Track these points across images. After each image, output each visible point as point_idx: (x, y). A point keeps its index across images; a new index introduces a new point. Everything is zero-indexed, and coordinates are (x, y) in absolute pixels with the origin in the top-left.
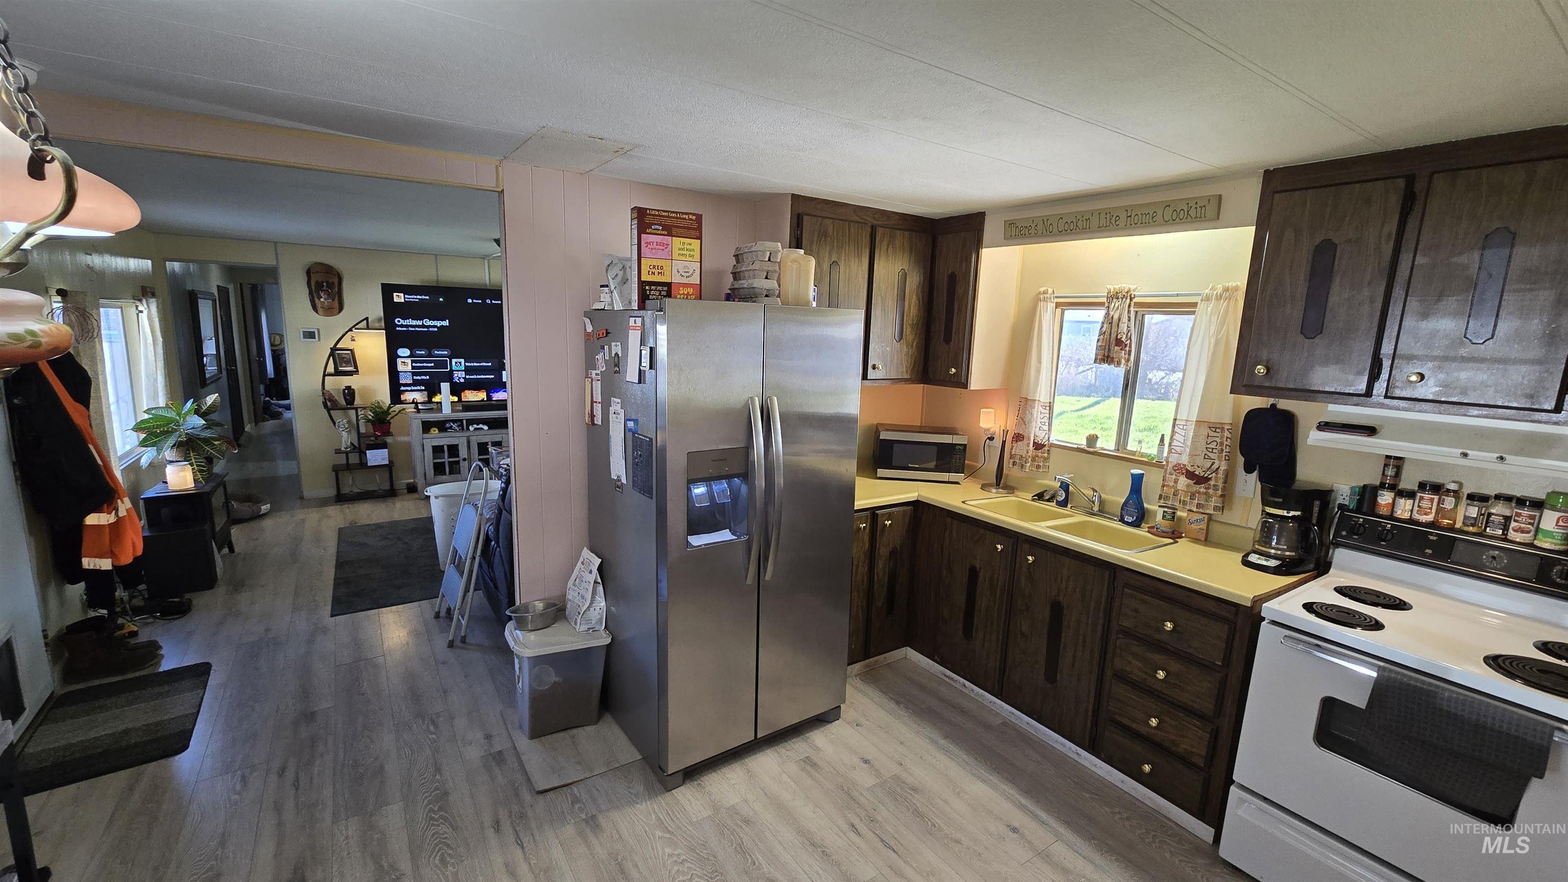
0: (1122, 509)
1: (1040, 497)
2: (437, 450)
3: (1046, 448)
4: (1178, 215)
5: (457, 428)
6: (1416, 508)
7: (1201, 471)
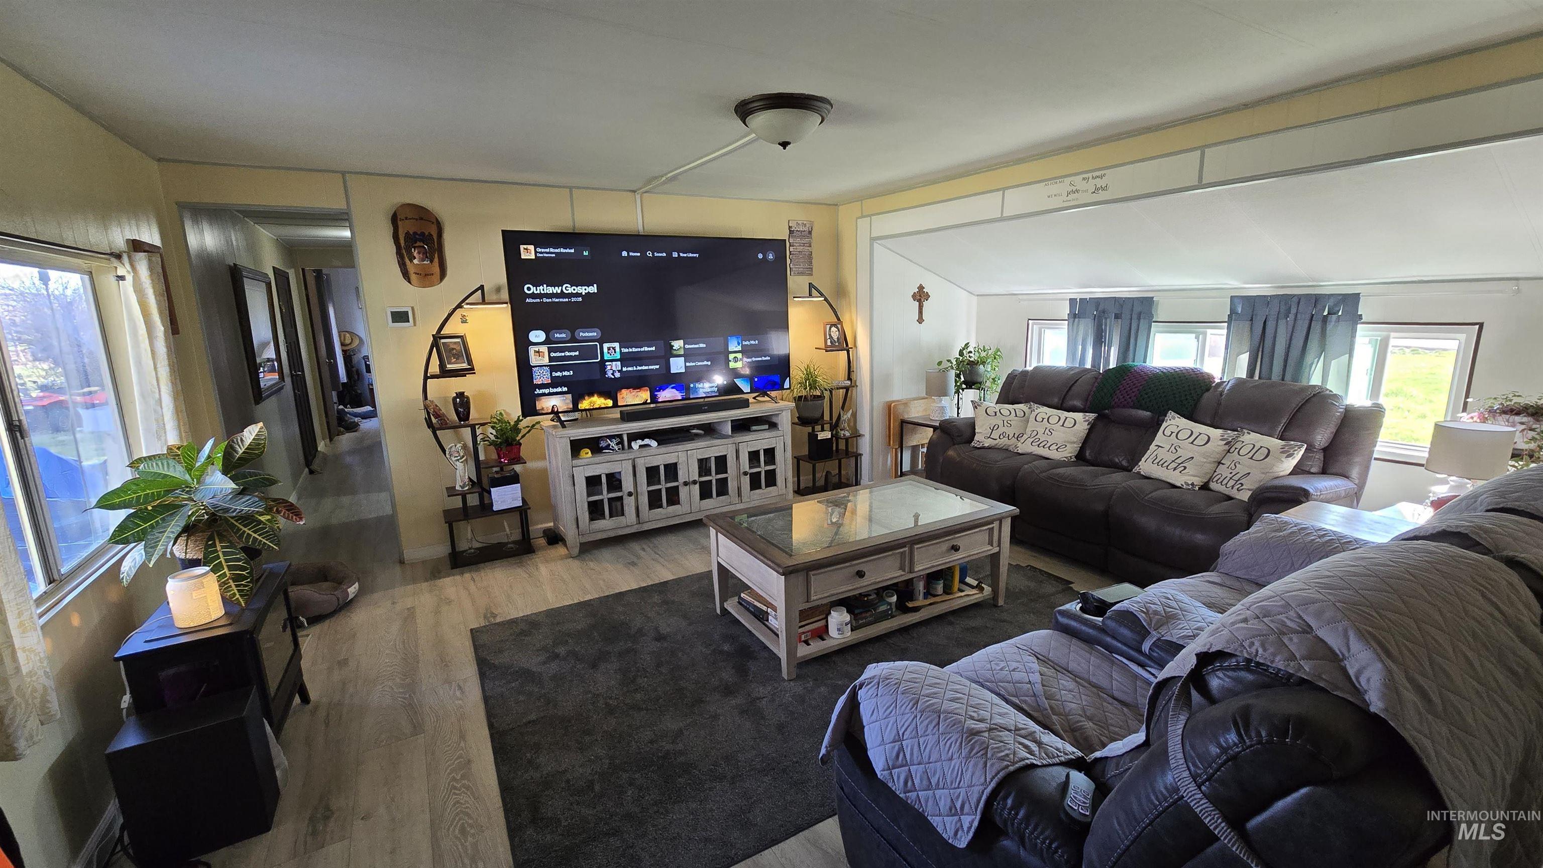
2: (593, 482)
5: (616, 448)
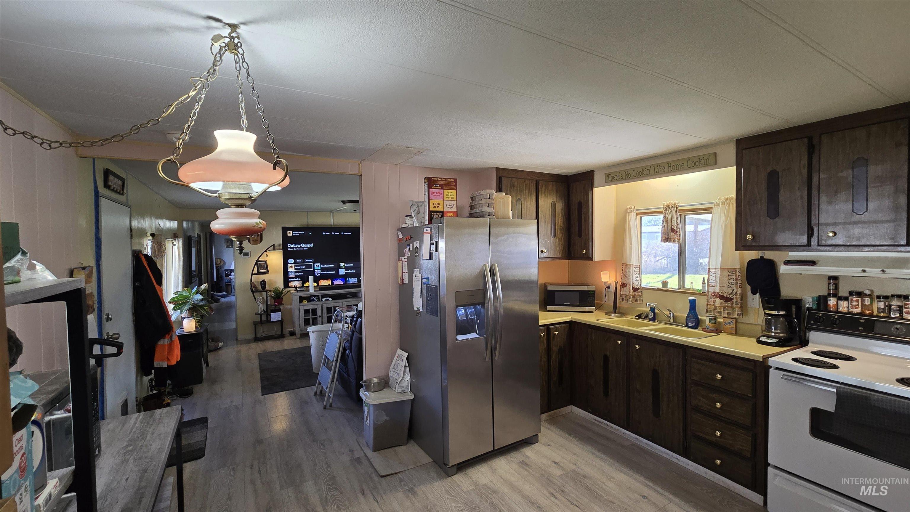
0: (687, 319)
1: (639, 316)
2: (307, 312)
3: (640, 290)
4: (695, 164)
5: (316, 300)
6: (850, 306)
7: (727, 295)
